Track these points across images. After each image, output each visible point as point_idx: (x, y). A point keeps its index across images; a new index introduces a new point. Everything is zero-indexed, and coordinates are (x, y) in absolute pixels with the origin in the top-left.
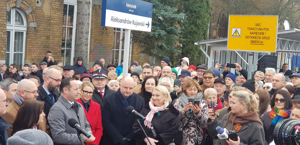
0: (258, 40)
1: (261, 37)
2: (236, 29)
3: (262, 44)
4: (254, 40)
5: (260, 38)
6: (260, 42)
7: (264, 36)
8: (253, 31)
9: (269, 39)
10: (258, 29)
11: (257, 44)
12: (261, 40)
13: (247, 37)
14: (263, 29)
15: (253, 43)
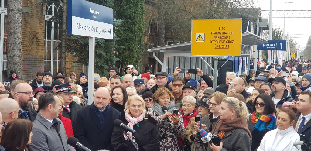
0: (223, 44)
1: (226, 41)
2: (199, 34)
3: (226, 48)
4: (219, 44)
5: (224, 42)
6: (224, 46)
7: (228, 40)
8: (217, 35)
9: (233, 42)
10: (222, 33)
11: (222, 48)
12: (226, 44)
13: (211, 42)
14: (227, 33)
15: (217, 48)
